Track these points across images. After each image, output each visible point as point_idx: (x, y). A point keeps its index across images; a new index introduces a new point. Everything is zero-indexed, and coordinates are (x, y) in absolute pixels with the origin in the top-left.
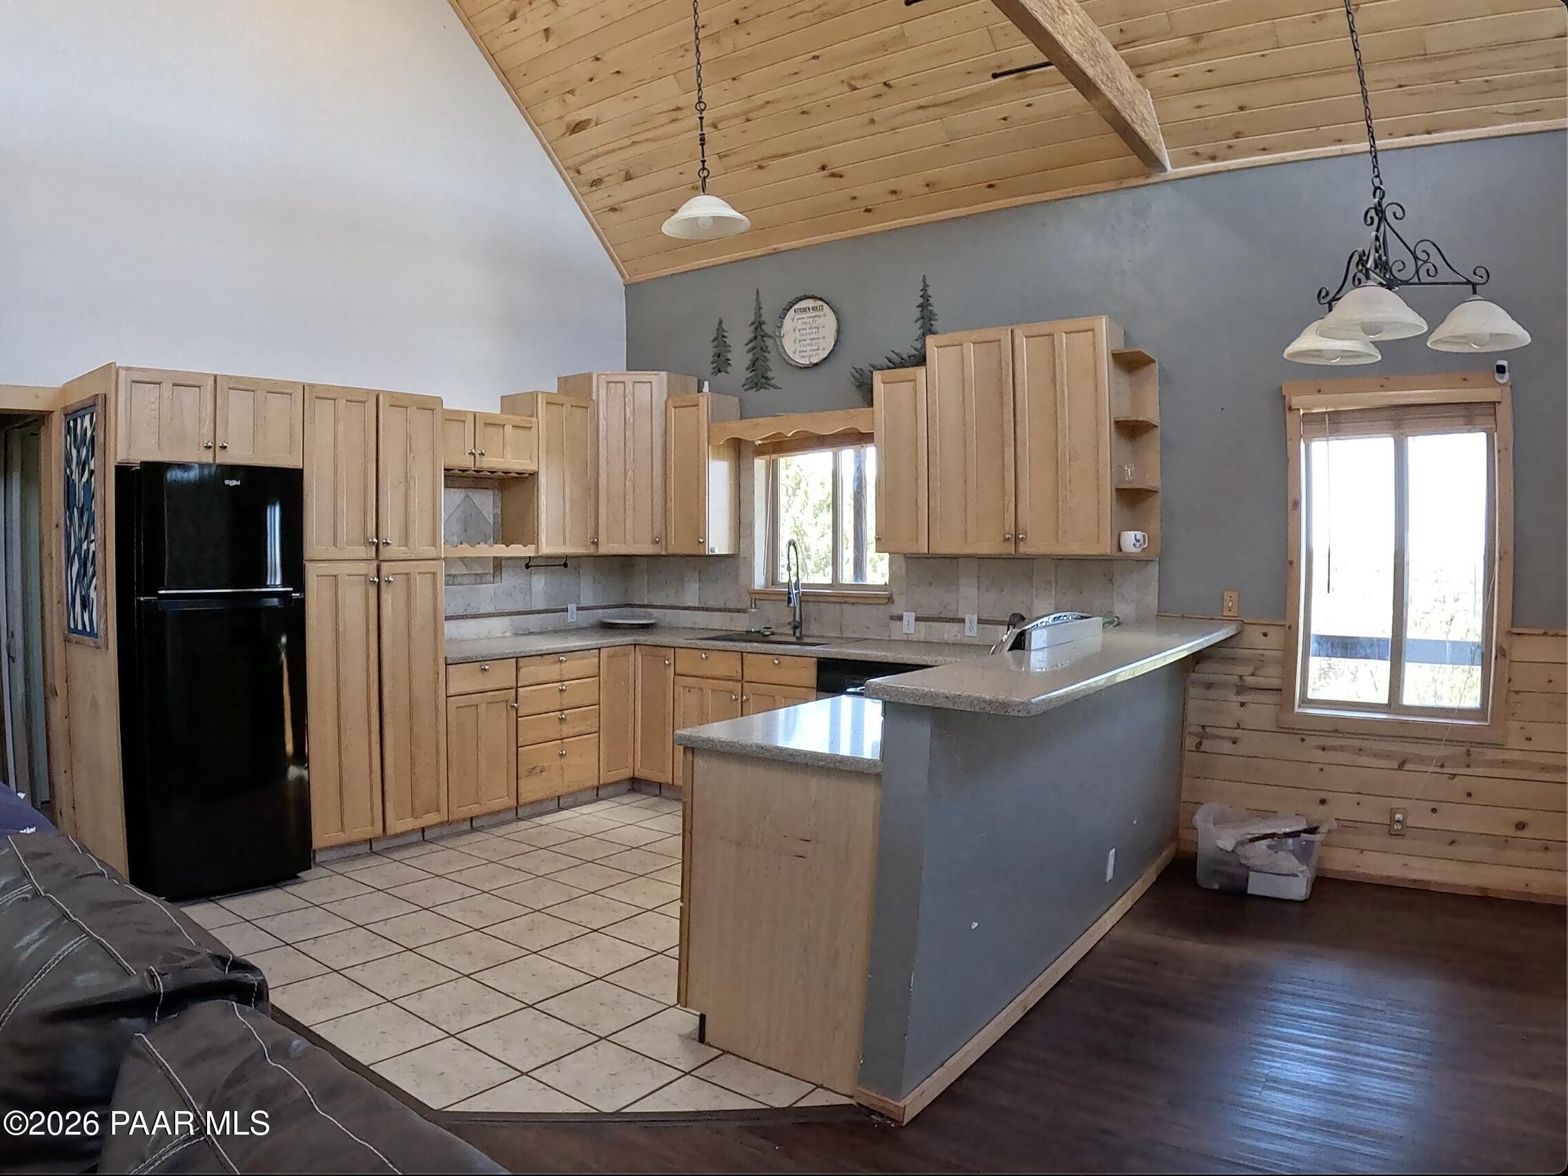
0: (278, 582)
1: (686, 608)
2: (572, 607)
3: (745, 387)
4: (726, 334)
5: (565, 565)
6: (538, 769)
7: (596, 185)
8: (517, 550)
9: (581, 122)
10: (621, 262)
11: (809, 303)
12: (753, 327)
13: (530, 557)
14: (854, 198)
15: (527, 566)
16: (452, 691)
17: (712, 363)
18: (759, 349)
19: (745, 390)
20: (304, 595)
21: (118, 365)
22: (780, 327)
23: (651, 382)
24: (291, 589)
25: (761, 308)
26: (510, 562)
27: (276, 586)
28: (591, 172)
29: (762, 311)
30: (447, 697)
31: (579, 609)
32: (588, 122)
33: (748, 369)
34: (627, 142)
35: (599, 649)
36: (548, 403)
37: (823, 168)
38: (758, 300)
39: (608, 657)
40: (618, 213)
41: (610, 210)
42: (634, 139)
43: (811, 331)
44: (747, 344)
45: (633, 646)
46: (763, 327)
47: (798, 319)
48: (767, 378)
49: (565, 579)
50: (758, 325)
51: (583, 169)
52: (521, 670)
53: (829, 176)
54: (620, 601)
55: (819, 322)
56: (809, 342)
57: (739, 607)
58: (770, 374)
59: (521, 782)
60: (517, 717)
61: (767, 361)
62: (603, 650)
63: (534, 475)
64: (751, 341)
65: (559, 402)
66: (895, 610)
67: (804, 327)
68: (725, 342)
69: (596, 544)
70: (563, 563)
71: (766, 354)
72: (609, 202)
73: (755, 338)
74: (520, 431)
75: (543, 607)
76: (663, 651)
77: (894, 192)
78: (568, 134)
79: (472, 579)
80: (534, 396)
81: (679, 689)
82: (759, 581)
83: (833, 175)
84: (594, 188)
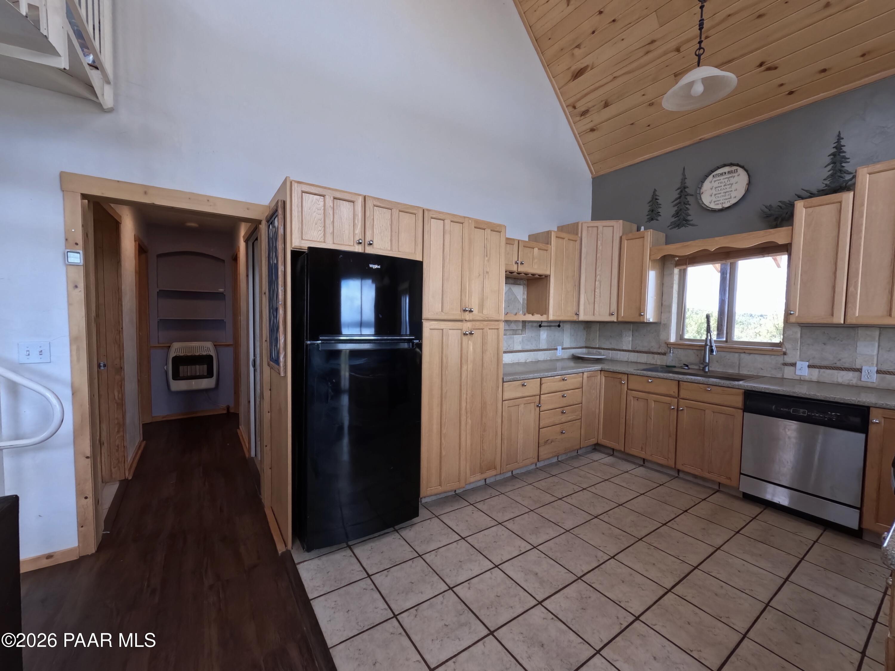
0: (408, 333)
1: (623, 350)
2: (559, 348)
3: (670, 227)
4: (657, 197)
5: (559, 326)
6: (549, 441)
7: (583, 115)
8: (537, 317)
9: (581, 69)
10: (592, 164)
11: (726, 169)
12: (679, 191)
13: (542, 321)
14: (782, 85)
15: (540, 326)
16: (505, 397)
17: (647, 215)
18: (682, 203)
19: (670, 229)
20: (422, 341)
21: (291, 179)
22: (700, 188)
23: (613, 226)
24: (414, 337)
25: (685, 178)
26: (530, 324)
27: (406, 335)
28: (581, 106)
29: (686, 180)
30: (503, 401)
31: (563, 349)
32: (587, 67)
33: (673, 216)
34: (611, 78)
35: (583, 373)
36: (556, 237)
37: (761, 65)
38: (684, 174)
39: (587, 377)
40: (596, 131)
41: (590, 131)
42: (615, 75)
43: (726, 187)
44: (673, 202)
45: (600, 371)
46: (686, 190)
47: (715, 181)
48: (687, 221)
49: (556, 333)
50: (683, 190)
51: (578, 105)
52: (543, 385)
53: (764, 71)
54: (583, 345)
55: (733, 180)
56: (722, 194)
57: (659, 352)
58: (689, 218)
59: (541, 449)
60: (540, 411)
61: (688, 210)
62: (585, 373)
63: (547, 277)
64: (676, 199)
65: (562, 237)
66: (788, 359)
67: (720, 185)
68: (657, 202)
69: (577, 314)
70: (558, 324)
71: (687, 206)
72: (591, 125)
73: (680, 197)
74: (541, 252)
75: (545, 347)
76: (620, 376)
77: (824, 70)
78: (572, 80)
79: (511, 332)
80: (549, 233)
81: (630, 398)
82: (673, 339)
83: (769, 69)
84: (583, 117)
